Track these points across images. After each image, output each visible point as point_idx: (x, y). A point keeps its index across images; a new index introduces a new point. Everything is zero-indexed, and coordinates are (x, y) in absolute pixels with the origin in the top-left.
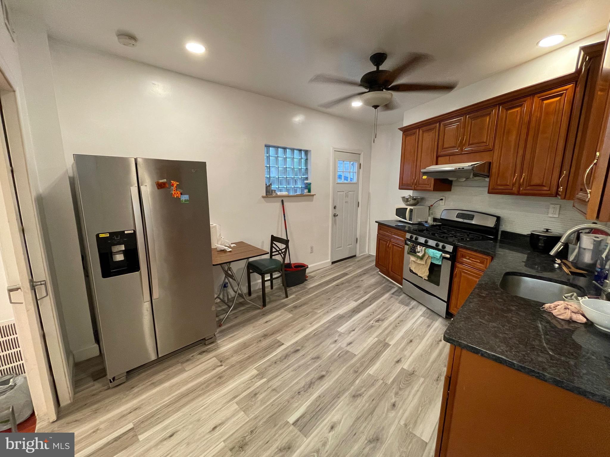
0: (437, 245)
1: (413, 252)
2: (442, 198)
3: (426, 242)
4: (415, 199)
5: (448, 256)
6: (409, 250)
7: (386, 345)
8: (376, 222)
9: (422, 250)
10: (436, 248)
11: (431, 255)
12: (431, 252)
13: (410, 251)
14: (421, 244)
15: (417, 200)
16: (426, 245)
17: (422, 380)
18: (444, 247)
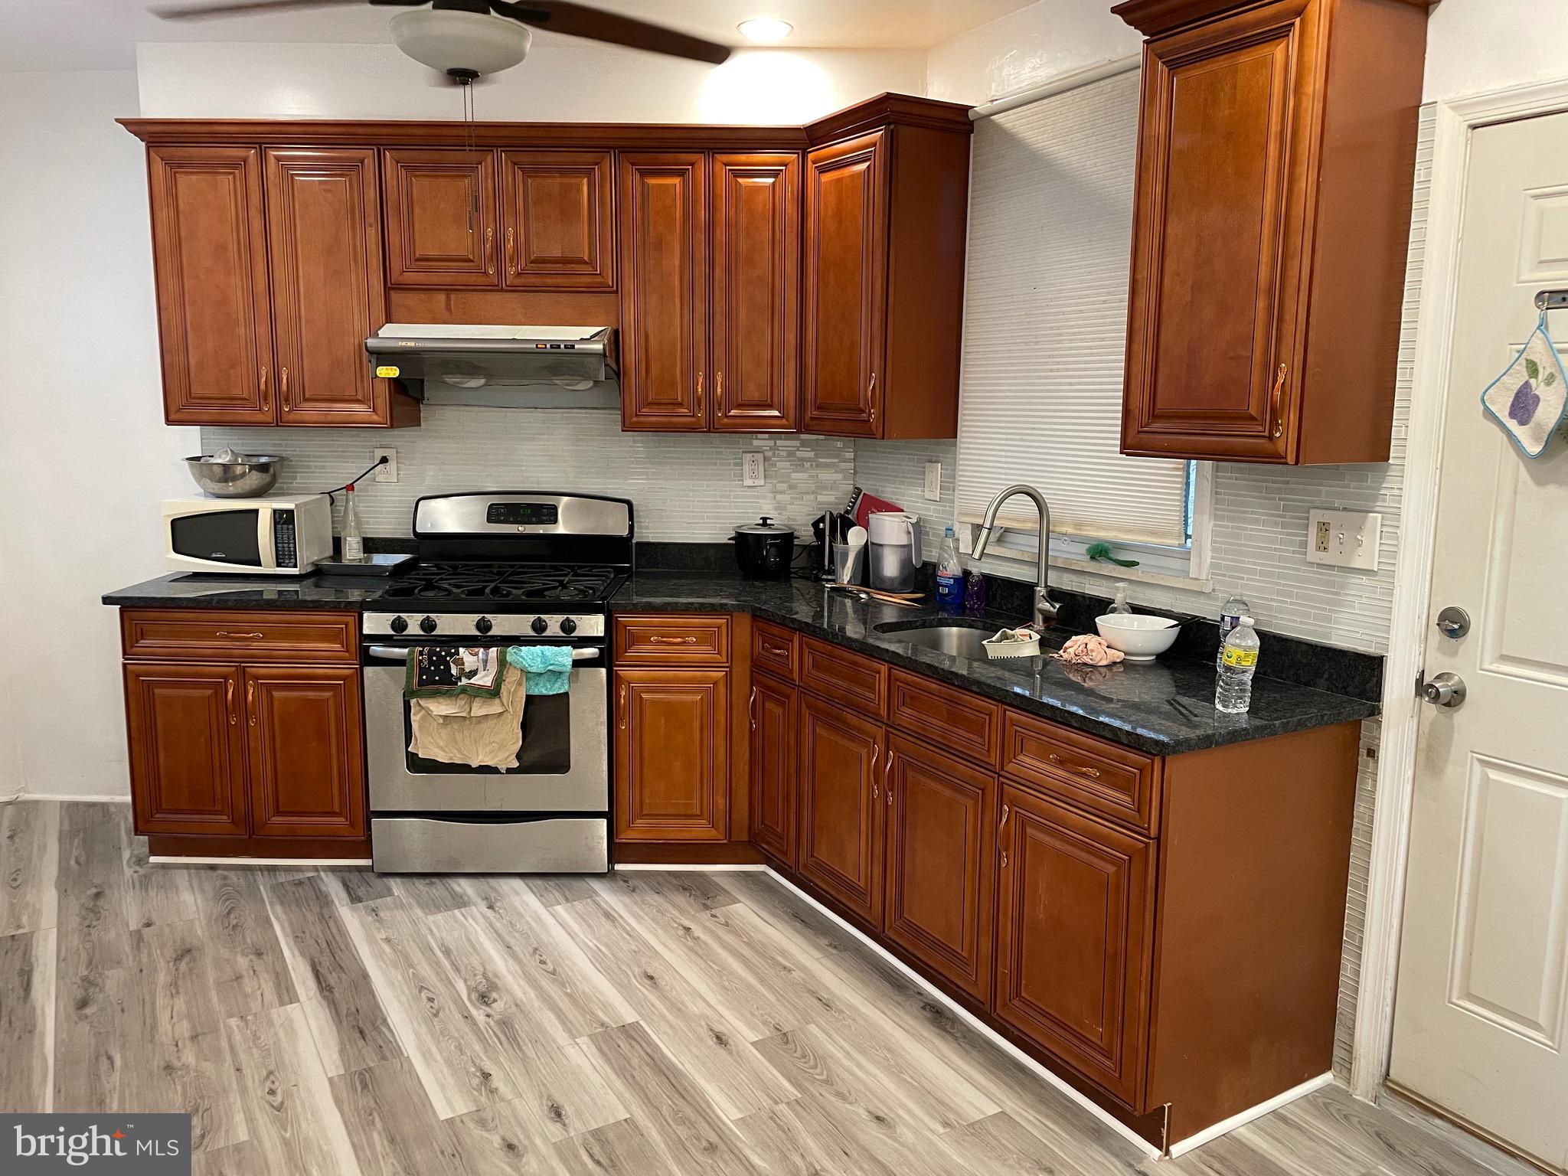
0: (539, 627)
1: (435, 682)
2: (379, 454)
3: (484, 626)
4: (263, 468)
5: (590, 652)
6: (416, 680)
7: (630, 1032)
8: (107, 600)
9: (485, 662)
10: (539, 638)
11: (536, 666)
12: (530, 657)
13: (421, 683)
14: (468, 641)
15: (272, 471)
16: (483, 639)
17: (812, 1028)
18: (569, 627)
